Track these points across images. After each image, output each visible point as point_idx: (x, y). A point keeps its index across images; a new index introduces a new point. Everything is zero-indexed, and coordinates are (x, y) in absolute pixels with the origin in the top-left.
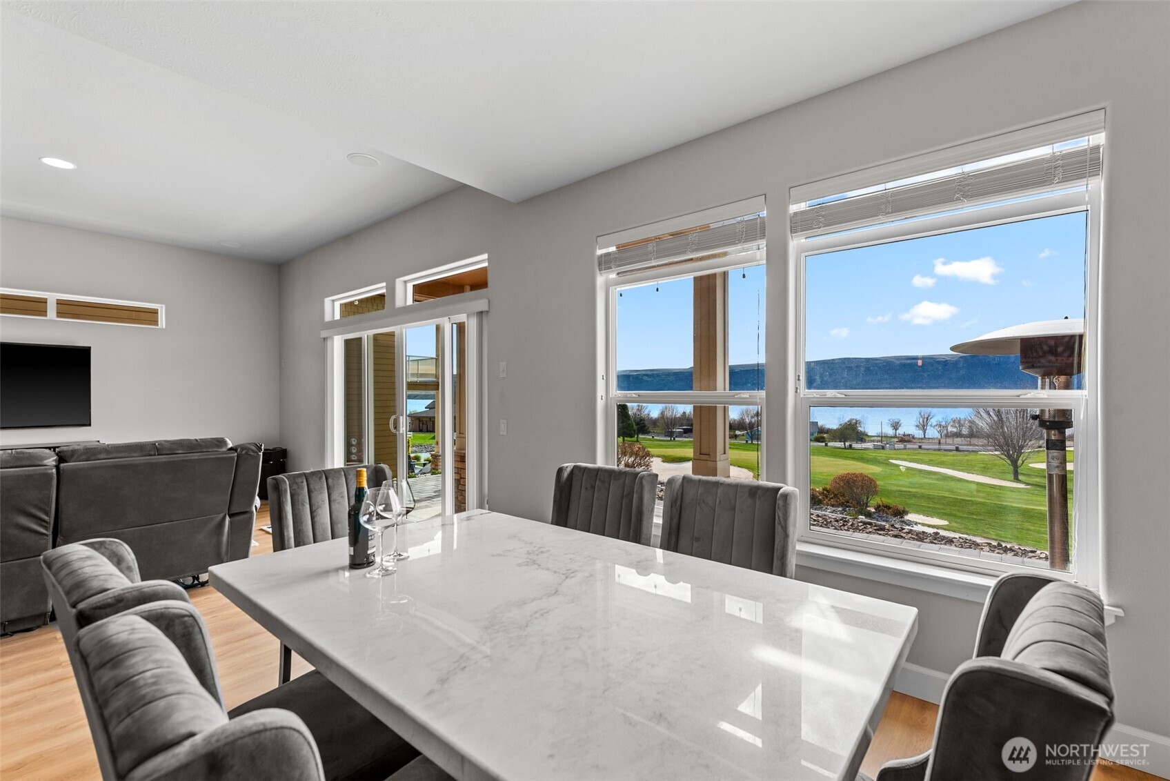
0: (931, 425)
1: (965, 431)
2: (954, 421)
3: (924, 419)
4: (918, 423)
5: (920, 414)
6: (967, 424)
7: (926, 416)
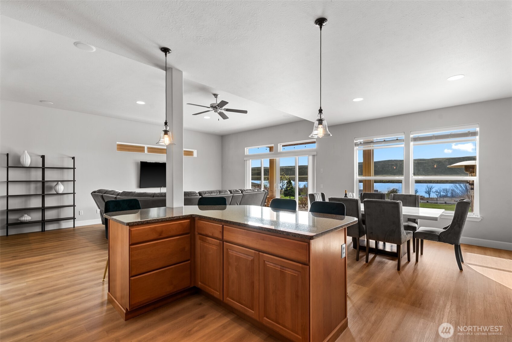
0: (433, 192)
1: (449, 195)
2: (444, 190)
3: (429, 189)
4: (426, 191)
5: (427, 186)
6: (450, 192)
7: (430, 187)
